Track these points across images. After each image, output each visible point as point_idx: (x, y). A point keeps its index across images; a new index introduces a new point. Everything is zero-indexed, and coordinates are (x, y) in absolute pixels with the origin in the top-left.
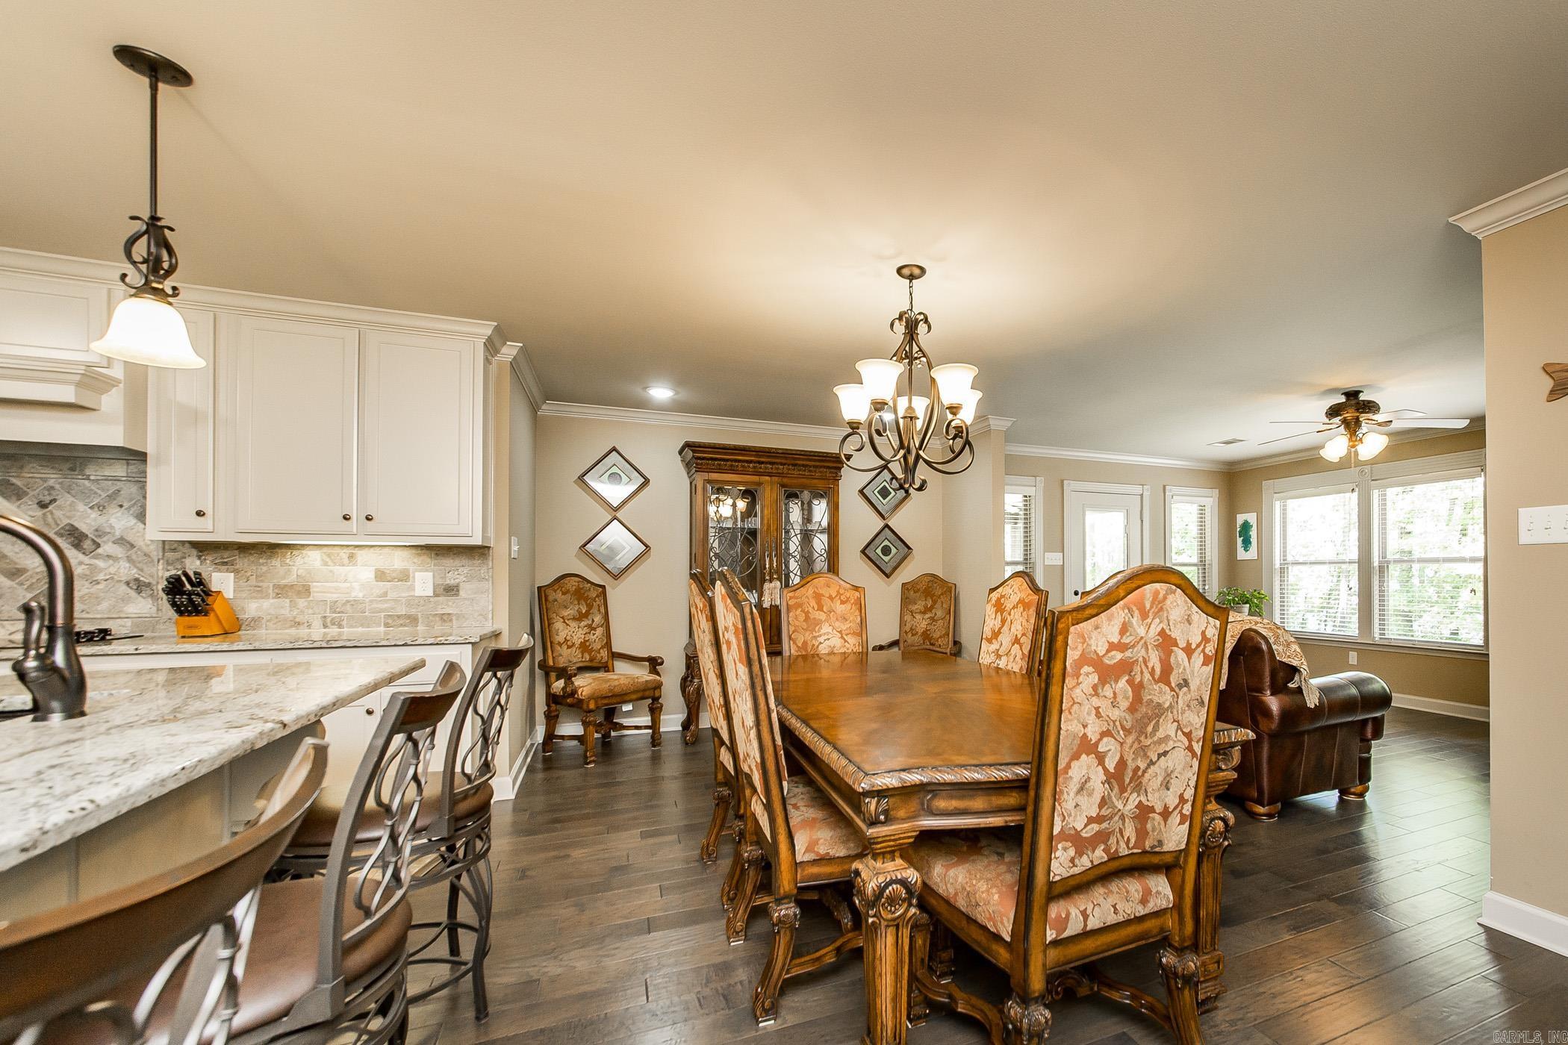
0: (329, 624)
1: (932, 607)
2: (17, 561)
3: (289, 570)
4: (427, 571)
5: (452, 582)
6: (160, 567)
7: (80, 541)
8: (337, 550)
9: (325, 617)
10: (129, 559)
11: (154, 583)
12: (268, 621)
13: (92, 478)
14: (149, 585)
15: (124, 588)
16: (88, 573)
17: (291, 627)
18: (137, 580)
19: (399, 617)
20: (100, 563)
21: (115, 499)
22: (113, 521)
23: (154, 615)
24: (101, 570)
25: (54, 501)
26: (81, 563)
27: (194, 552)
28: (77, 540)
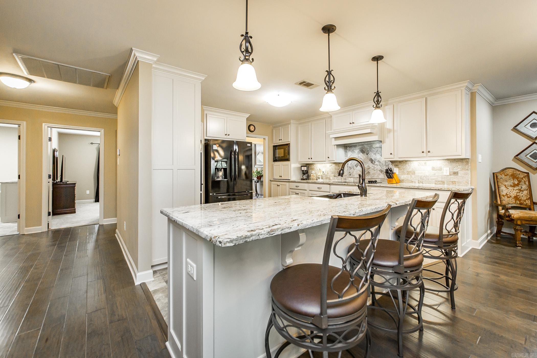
0: (420, 182)
3: (410, 167)
4: (447, 167)
5: (456, 171)
6: (385, 167)
8: (421, 162)
9: (419, 180)
10: (380, 165)
12: (406, 181)
13: (374, 147)
14: (383, 171)
15: (379, 171)
16: (373, 168)
17: (411, 182)
18: (381, 170)
19: (439, 181)
20: (375, 166)
21: (377, 152)
22: (377, 157)
23: (384, 178)
24: (376, 168)
25: (368, 153)
26: (372, 166)
27: (391, 163)
28: (372, 161)
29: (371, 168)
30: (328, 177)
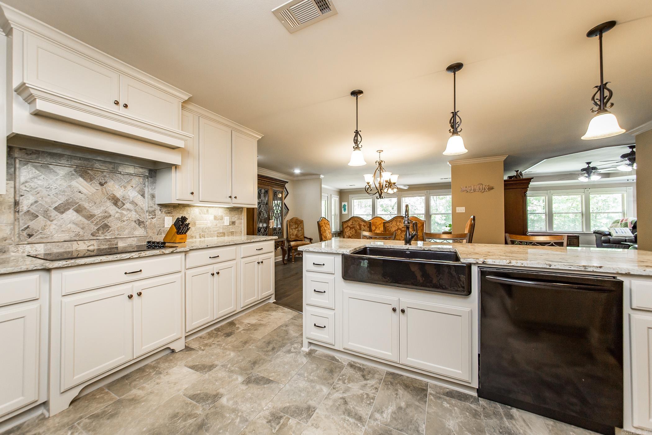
1: (297, 227)
2: (90, 211)
3: (189, 216)
4: (227, 216)
5: (234, 220)
6: (147, 214)
7: (117, 202)
8: (203, 208)
9: (200, 234)
10: (136, 211)
11: (145, 221)
13: (122, 173)
14: (143, 222)
15: (134, 224)
16: (120, 217)
17: (190, 238)
18: (138, 220)
19: (220, 233)
20: (125, 212)
21: (130, 183)
22: (129, 193)
23: (146, 235)
24: (125, 215)
25: (106, 182)
26: (117, 212)
27: (159, 208)
28: (116, 201)
29: (112, 217)
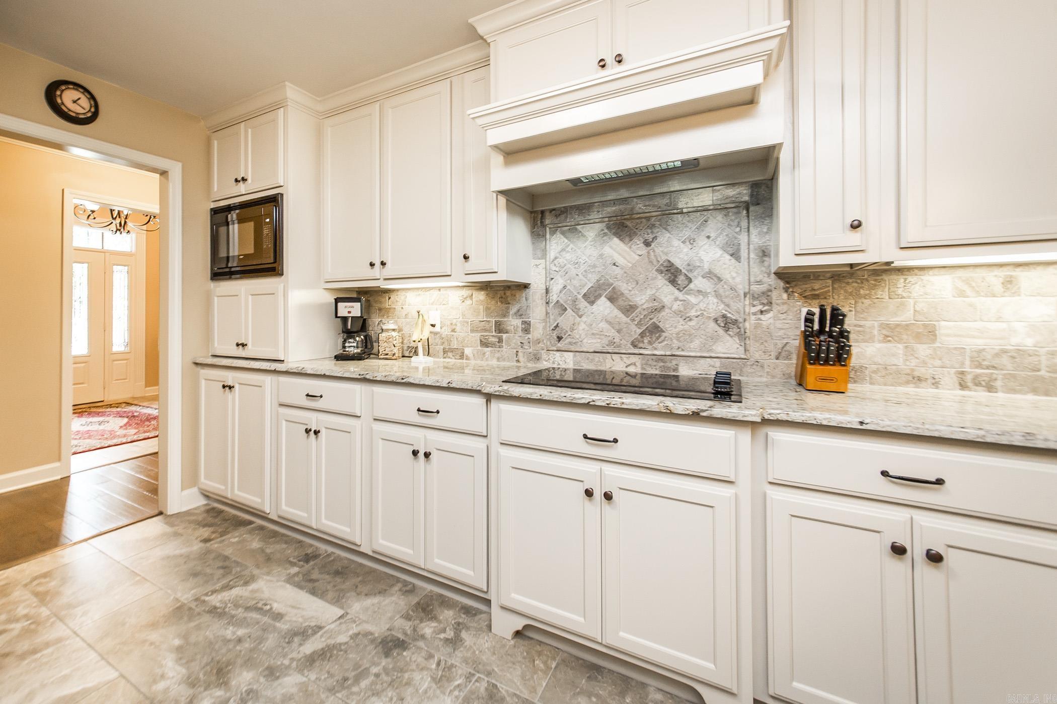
0: (970, 384)
2: (630, 298)
3: (902, 304)
6: (747, 302)
7: (676, 276)
9: (962, 373)
10: (717, 295)
11: (741, 320)
12: (875, 372)
13: (685, 210)
14: (735, 322)
15: (712, 325)
16: (682, 309)
17: (907, 383)
18: (724, 316)
20: (692, 299)
21: (703, 230)
22: (702, 253)
23: (743, 356)
24: (693, 305)
25: (655, 238)
26: (676, 299)
27: (781, 284)
28: (672, 273)
29: (667, 310)
30: (455, 345)
